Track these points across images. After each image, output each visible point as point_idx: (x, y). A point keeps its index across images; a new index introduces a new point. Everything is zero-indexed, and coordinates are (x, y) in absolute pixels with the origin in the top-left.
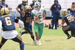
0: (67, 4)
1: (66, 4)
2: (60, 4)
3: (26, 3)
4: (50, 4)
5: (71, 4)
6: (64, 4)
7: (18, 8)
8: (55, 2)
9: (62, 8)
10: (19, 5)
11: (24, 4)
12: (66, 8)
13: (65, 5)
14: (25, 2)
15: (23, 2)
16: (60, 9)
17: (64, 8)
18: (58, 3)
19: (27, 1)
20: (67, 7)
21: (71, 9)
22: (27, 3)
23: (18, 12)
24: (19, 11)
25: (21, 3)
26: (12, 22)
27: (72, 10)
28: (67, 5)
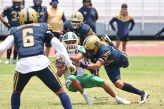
0: (110, 7)
1: (108, 8)
2: (97, 9)
3: (22, 6)
4: (73, 7)
5: (120, 8)
6: (105, 8)
7: (4, 17)
8: (85, 4)
9: (99, 15)
10: (5, 11)
11: (17, 7)
12: (108, 15)
13: (106, 10)
14: (19, 3)
15: (15, 3)
16: (96, 17)
17: (104, 15)
18: (91, 5)
19: (23, 2)
20: (110, 14)
21: (119, 18)
22: (24, 4)
23: (3, 26)
24: (5, 23)
25: (11, 5)
26: (35, 39)
27: (122, 20)
28: (110, 10)
